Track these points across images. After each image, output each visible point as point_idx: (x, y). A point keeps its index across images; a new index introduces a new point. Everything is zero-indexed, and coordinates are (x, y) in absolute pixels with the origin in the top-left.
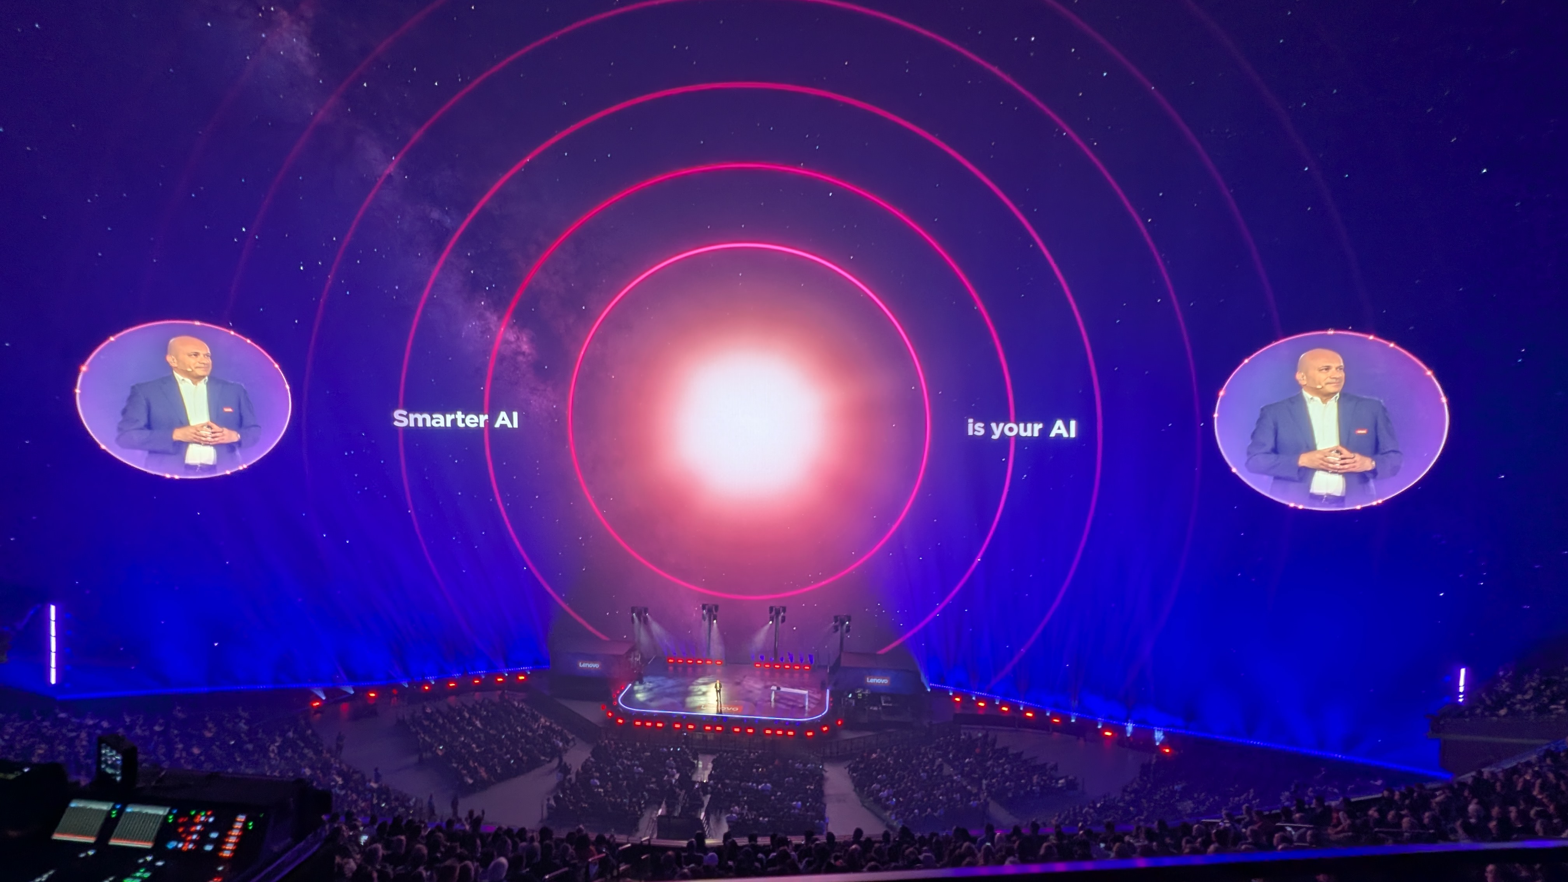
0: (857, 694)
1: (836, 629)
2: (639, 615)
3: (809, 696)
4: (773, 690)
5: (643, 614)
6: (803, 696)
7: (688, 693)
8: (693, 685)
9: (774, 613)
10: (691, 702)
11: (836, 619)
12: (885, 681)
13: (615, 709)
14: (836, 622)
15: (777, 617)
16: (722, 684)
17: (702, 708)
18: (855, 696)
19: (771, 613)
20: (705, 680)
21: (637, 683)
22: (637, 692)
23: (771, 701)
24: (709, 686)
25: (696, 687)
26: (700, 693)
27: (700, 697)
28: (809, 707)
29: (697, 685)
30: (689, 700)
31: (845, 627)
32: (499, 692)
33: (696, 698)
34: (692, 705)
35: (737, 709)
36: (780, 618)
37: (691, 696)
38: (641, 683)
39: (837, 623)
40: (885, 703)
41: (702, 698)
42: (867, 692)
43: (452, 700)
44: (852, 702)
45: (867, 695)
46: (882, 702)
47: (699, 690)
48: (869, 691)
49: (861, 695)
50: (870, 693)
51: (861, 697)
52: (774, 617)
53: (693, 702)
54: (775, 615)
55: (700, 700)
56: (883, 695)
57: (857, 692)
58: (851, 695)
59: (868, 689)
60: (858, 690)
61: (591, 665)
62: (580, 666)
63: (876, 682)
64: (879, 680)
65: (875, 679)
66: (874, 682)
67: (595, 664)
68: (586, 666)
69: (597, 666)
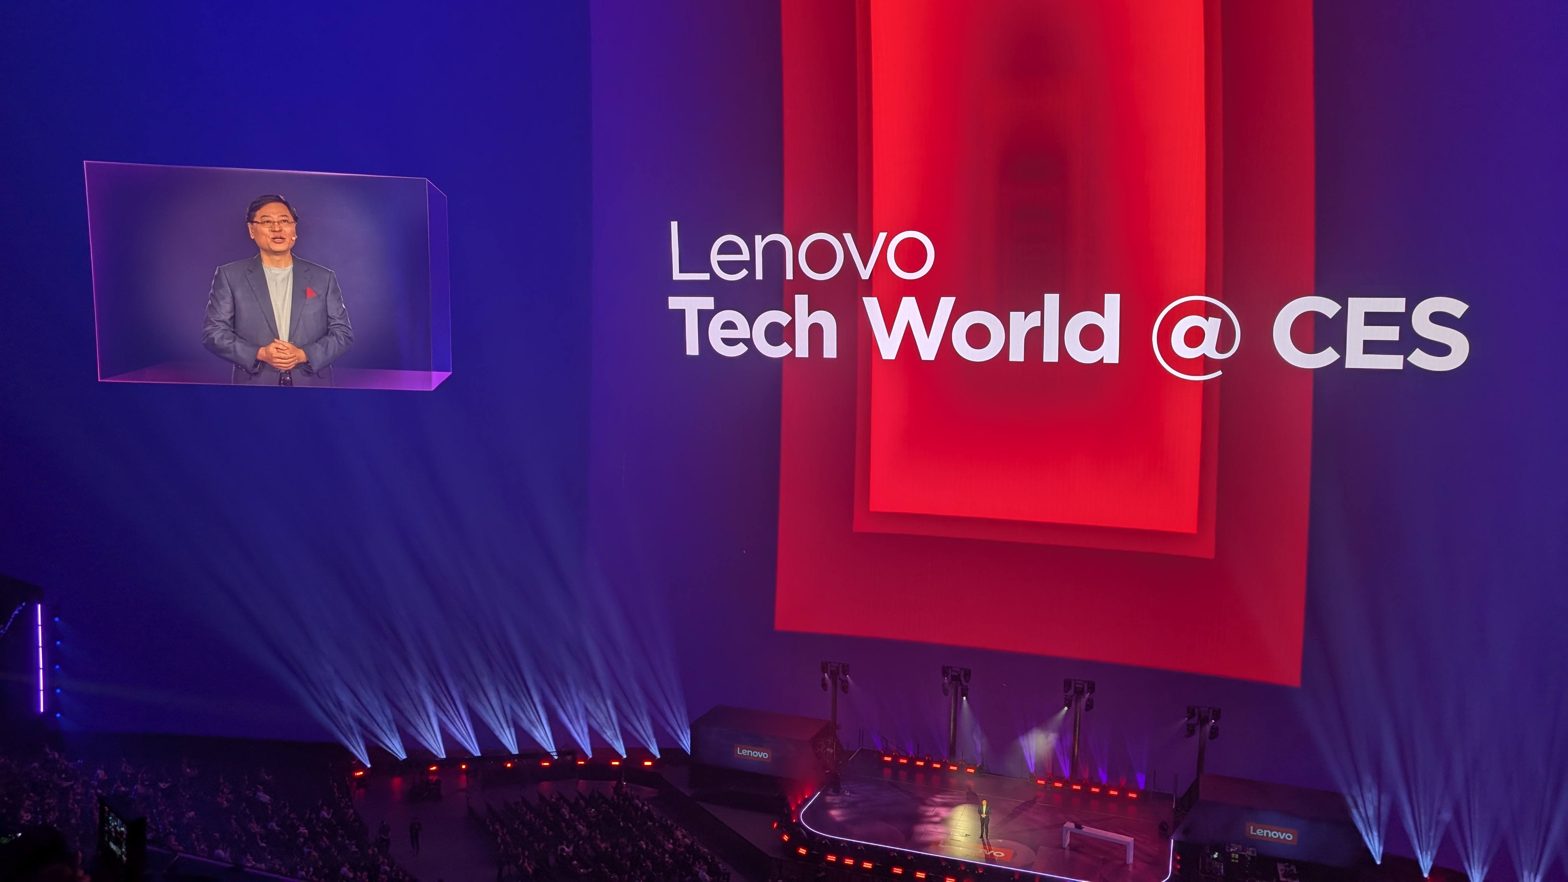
0: (1231, 853)
1: (1190, 731)
2: (833, 675)
3: (1135, 847)
4: (1068, 829)
5: (841, 675)
6: (1123, 847)
7: (920, 819)
8: (925, 804)
9: (1071, 692)
10: (922, 834)
11: (1191, 713)
12: (1288, 836)
13: (795, 830)
14: (1189, 718)
15: (1078, 699)
18: (1225, 856)
19: (1066, 691)
20: (948, 798)
21: (831, 791)
22: (832, 806)
23: (1064, 848)
25: (931, 809)
27: (937, 826)
28: (1134, 867)
29: (932, 806)
30: (917, 828)
31: (1208, 728)
32: (614, 783)
33: (929, 828)
34: (924, 838)
35: (1003, 855)
36: (1085, 701)
37: (922, 823)
38: (837, 791)
39: (1195, 720)
40: (1284, 877)
42: (1249, 853)
43: (545, 787)
44: (1218, 866)
45: (1249, 859)
46: (1280, 875)
47: (936, 815)
48: (1253, 852)
49: (1237, 856)
50: (1256, 855)
51: (1237, 861)
52: (1072, 699)
53: (926, 834)
54: (1073, 696)
55: (936, 831)
56: (1282, 861)
57: (1229, 849)
58: (1217, 853)
59: (1252, 847)
60: (1231, 847)
61: (755, 754)
62: (738, 753)
63: (1270, 836)
64: (1276, 832)
65: (1267, 830)
66: (1265, 835)
67: (762, 753)
68: (748, 755)
69: (765, 755)
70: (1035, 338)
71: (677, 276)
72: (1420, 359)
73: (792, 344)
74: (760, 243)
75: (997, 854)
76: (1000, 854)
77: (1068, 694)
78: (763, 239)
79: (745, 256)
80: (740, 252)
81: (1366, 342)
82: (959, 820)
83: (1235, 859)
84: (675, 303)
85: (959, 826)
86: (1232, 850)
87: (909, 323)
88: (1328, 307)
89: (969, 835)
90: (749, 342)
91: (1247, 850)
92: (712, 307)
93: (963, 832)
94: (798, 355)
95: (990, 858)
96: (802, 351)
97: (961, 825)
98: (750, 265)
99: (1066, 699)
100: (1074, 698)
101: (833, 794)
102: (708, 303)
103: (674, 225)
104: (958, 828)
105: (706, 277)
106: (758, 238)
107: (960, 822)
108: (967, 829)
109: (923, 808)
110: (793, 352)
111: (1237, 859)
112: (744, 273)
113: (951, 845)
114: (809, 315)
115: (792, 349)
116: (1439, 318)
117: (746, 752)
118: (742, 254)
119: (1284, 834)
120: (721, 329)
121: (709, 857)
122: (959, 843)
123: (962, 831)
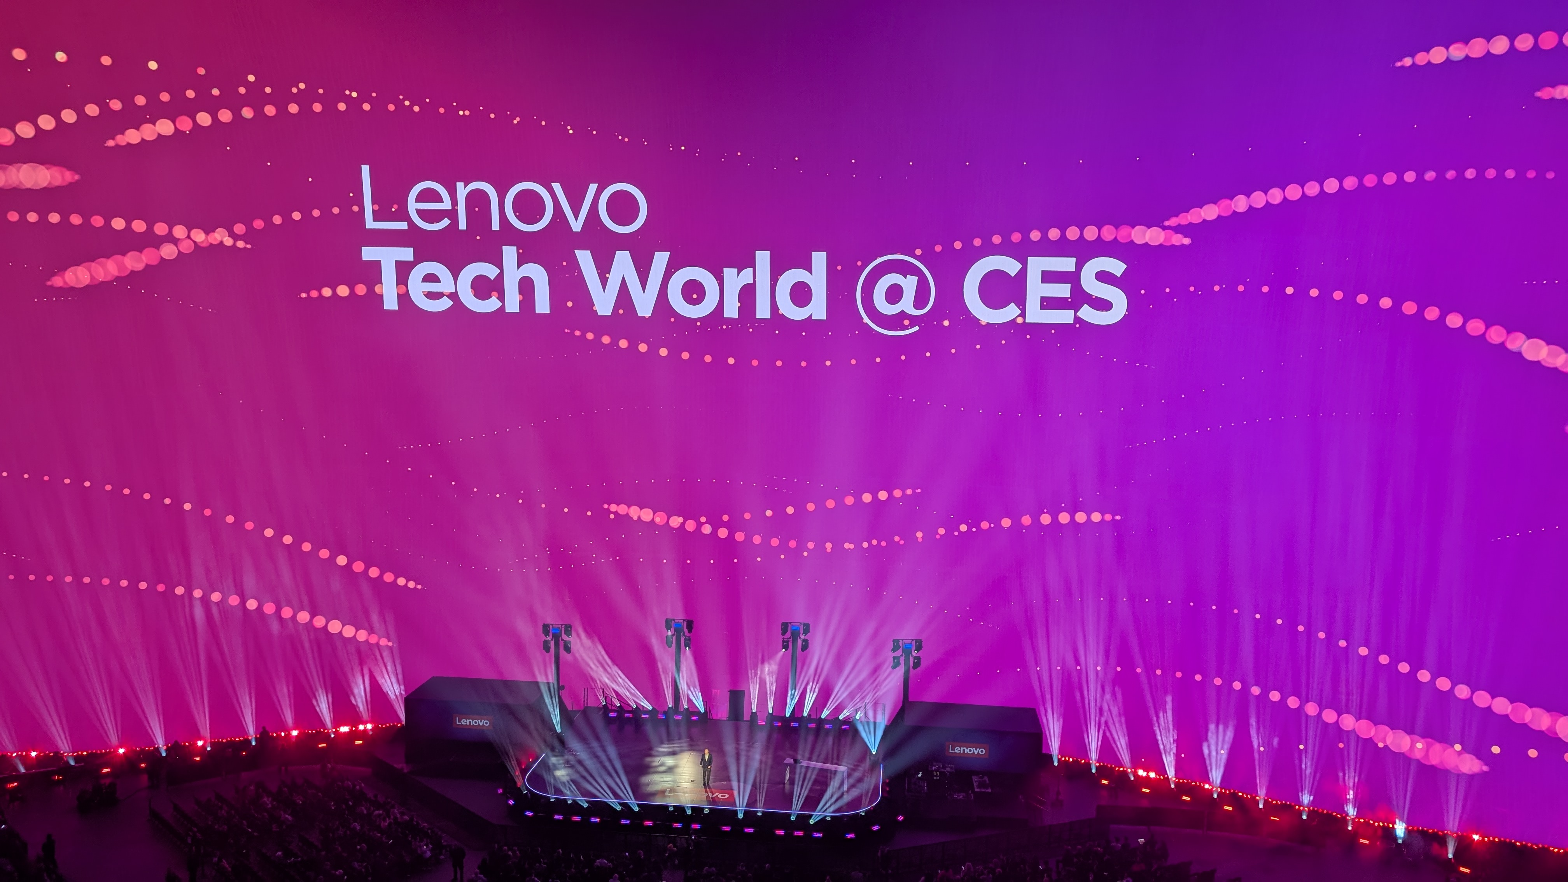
0: (933, 771)
1: (895, 662)
2: (555, 637)
3: (849, 776)
4: (788, 765)
5: (564, 636)
6: (839, 774)
7: (646, 770)
8: (651, 755)
9: (788, 634)
10: (648, 784)
11: (895, 646)
12: (980, 751)
13: (519, 794)
14: (893, 650)
15: (795, 641)
16: (713, 755)
17: (667, 794)
18: (928, 775)
19: (783, 634)
20: (674, 748)
22: (556, 767)
23: (784, 784)
24: (678, 757)
25: (657, 759)
26: (662, 769)
27: (664, 774)
28: (850, 794)
29: (658, 755)
30: (645, 779)
31: (910, 658)
33: (656, 777)
34: (651, 789)
36: (799, 642)
37: (649, 773)
38: (563, 752)
39: (898, 651)
40: (978, 787)
41: (667, 778)
42: (948, 770)
44: (922, 785)
45: (949, 774)
46: (975, 787)
47: (662, 765)
48: (951, 768)
49: (938, 774)
50: (954, 771)
51: (938, 778)
52: (789, 641)
53: (652, 784)
54: (790, 638)
55: (662, 780)
56: (976, 773)
57: (932, 768)
58: (921, 773)
59: (951, 764)
60: (932, 766)
61: (476, 722)
62: (458, 723)
63: (966, 752)
64: (971, 749)
65: (963, 747)
66: (962, 752)
67: (483, 721)
68: (468, 724)
69: (486, 723)
70: (748, 294)
71: (371, 224)
72: (1087, 313)
73: (501, 298)
74: (462, 191)
75: (722, 796)
76: (725, 796)
77: (785, 637)
78: (465, 186)
79: (447, 205)
80: (439, 199)
81: (1043, 299)
82: (684, 767)
83: (936, 776)
84: (369, 253)
85: (685, 773)
86: (934, 768)
87: (623, 278)
88: (1011, 266)
89: (694, 781)
90: (454, 296)
91: (946, 767)
92: (411, 258)
93: (689, 779)
94: (508, 310)
95: (714, 801)
96: (513, 305)
97: (687, 772)
98: (452, 214)
99: (783, 642)
100: (791, 639)
101: (559, 754)
102: (407, 254)
103: (365, 170)
104: (683, 775)
105: (404, 225)
106: (460, 185)
107: (685, 769)
108: (692, 775)
109: (648, 759)
110: (503, 307)
111: (938, 776)
112: (446, 222)
113: (677, 792)
114: (518, 268)
115: (501, 304)
116: (1103, 277)
117: (466, 721)
118: (443, 202)
119: (978, 749)
120: (422, 282)
121: (429, 831)
122: (685, 789)
123: (687, 777)
